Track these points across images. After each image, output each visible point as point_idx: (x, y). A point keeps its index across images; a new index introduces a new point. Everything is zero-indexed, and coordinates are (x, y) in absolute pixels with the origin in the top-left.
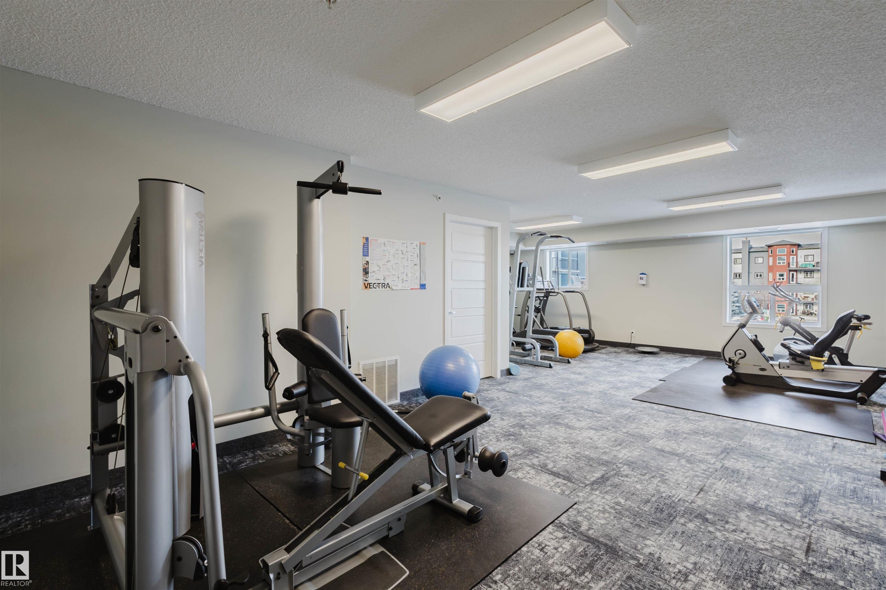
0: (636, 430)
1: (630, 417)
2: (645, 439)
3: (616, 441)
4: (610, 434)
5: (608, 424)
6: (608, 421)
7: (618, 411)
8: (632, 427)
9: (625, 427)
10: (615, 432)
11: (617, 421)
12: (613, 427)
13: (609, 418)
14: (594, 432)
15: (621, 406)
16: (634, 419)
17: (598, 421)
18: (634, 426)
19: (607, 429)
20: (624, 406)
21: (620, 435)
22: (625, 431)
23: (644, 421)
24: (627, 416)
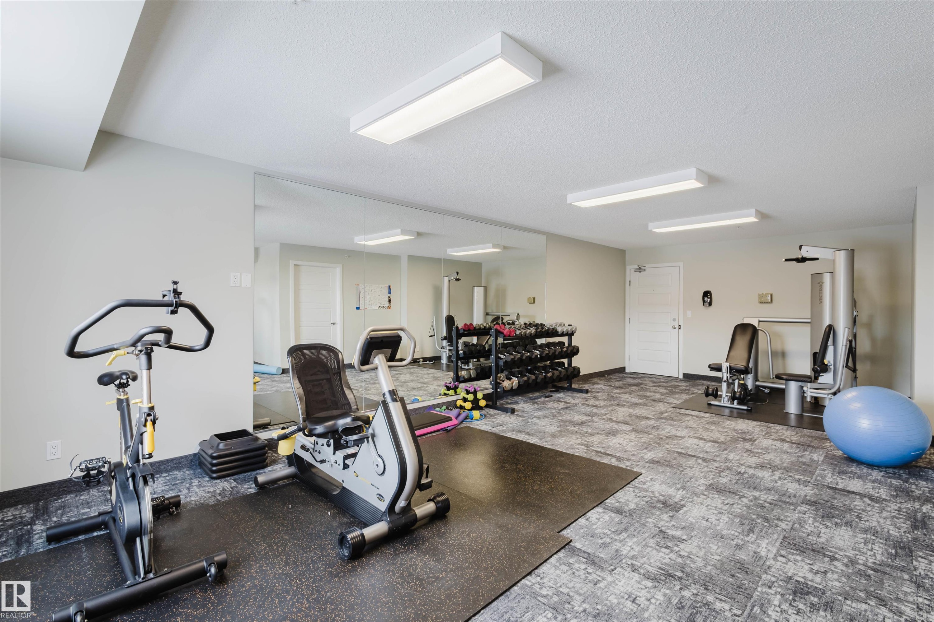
0: (641, 436)
1: (646, 448)
2: (636, 431)
3: (658, 429)
4: (663, 433)
5: (667, 441)
6: (668, 444)
7: (660, 455)
8: (645, 438)
9: (651, 439)
10: (659, 435)
11: (659, 444)
12: (661, 438)
13: (667, 446)
14: (677, 435)
15: (657, 462)
16: (642, 446)
17: (678, 444)
18: (643, 440)
19: (667, 437)
20: (653, 462)
21: (655, 433)
22: (651, 436)
23: (633, 444)
24: (649, 448)
